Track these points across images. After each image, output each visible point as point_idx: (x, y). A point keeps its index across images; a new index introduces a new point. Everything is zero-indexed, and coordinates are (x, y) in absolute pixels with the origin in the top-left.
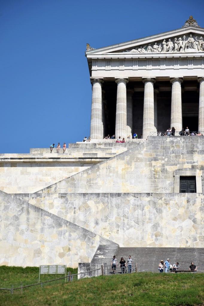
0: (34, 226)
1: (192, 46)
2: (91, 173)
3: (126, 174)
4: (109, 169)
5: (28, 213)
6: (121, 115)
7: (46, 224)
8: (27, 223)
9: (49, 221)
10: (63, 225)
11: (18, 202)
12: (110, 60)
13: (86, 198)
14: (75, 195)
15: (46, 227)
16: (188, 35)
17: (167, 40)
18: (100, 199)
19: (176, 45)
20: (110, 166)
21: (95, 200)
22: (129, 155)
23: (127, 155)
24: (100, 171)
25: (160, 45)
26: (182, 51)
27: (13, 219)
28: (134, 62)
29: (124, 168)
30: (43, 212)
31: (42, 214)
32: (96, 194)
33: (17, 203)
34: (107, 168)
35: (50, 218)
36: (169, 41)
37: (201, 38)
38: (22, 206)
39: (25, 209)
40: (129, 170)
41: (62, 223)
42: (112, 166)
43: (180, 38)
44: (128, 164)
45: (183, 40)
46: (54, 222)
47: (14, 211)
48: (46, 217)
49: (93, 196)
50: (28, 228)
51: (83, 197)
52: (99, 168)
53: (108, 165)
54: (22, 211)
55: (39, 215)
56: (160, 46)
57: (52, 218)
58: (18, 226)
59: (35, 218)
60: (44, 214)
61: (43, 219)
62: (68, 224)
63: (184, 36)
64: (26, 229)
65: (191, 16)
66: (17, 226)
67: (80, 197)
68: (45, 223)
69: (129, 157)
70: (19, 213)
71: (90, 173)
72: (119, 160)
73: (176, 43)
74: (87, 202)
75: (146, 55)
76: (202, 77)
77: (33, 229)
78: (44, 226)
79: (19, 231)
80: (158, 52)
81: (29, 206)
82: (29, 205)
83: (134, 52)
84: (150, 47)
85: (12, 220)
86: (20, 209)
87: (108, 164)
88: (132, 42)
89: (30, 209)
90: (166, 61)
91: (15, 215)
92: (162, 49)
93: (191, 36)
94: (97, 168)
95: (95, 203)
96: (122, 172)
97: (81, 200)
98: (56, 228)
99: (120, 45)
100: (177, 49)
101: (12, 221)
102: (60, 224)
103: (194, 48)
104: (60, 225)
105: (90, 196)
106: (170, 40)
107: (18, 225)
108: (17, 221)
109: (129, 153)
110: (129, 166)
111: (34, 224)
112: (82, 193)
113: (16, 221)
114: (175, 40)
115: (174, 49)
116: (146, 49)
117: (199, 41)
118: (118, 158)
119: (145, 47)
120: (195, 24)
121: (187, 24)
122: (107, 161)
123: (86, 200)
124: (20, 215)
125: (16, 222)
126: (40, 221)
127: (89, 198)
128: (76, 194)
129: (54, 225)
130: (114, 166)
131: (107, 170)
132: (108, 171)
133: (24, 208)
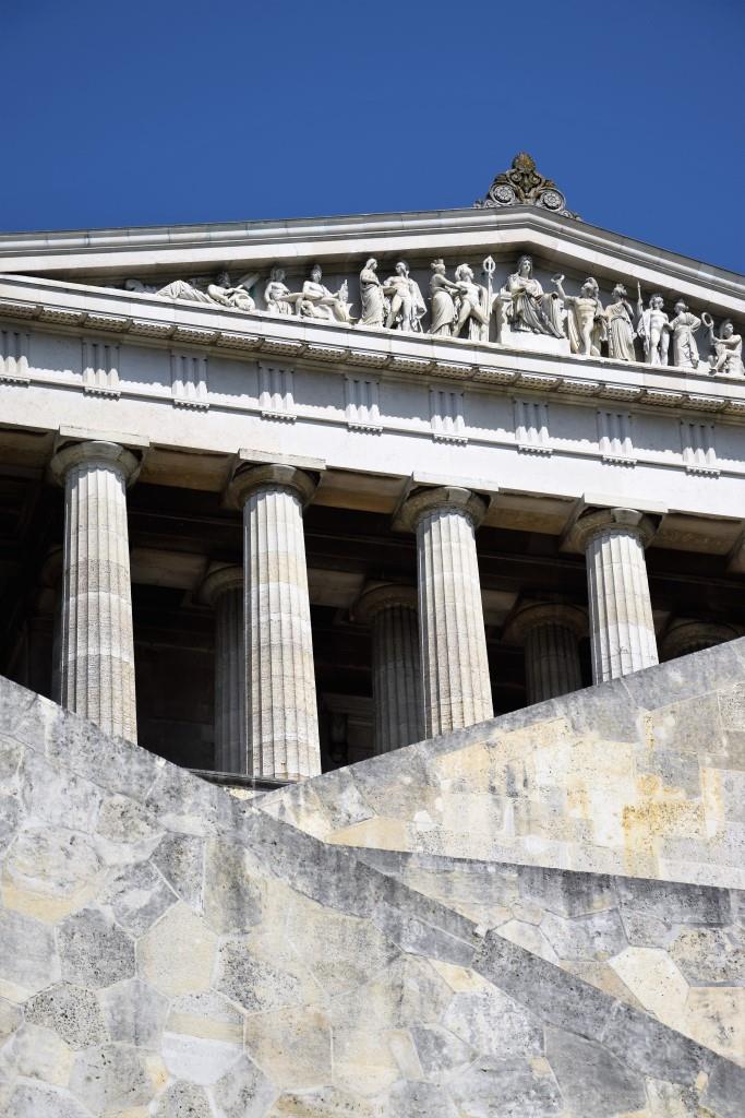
0: (323, 1058)
1: (541, 320)
2: (367, 813)
3: (657, 851)
4: (514, 794)
5: (240, 903)
6: (105, 665)
7: (454, 1049)
8: (240, 1019)
9: (480, 1019)
10: (652, 1087)
11: (111, 773)
12: (22, 326)
13: (600, 923)
14: (488, 879)
15: (459, 1078)
16: (511, 257)
17: (387, 265)
18: (729, 947)
19: (443, 298)
20: (520, 777)
21: (691, 953)
22: (669, 707)
23: (652, 708)
24: (439, 803)
25: (344, 287)
26: (479, 335)
27: (69, 956)
28: (178, 363)
29: (636, 800)
30: (403, 912)
31: (394, 931)
32: (686, 891)
33: (98, 777)
34: (493, 789)
35: (495, 990)
36: (397, 275)
37: (588, 285)
38: (168, 819)
39: (201, 856)
40: (683, 826)
41: (636, 1055)
42: (540, 779)
43: (464, 268)
44: (669, 778)
45: (480, 278)
46: (536, 1034)
47: (81, 864)
48: (448, 972)
49: (659, 908)
50: (241, 1080)
51: (561, 906)
52: (425, 779)
53: (500, 768)
54: (169, 876)
55: (363, 944)
56: (344, 291)
57: (509, 988)
58: (125, 1045)
59: (323, 970)
60: (414, 930)
61: (412, 985)
62: (702, 1080)
63: (490, 259)
64: (227, 1079)
65: (523, 157)
66: (118, 1033)
67: (539, 902)
68: (439, 1043)
69: (670, 721)
70: (138, 898)
71: (354, 809)
72: (593, 735)
73: (443, 285)
74: (614, 962)
75: (264, 324)
76: (608, 509)
77: (305, 1092)
78: (428, 1069)
79: (143, 1101)
80: (333, 322)
81: (245, 834)
82: (237, 823)
83: (189, 297)
84: (278, 288)
85: (58, 970)
86: (144, 856)
87: (499, 754)
88: (174, 236)
89: (254, 869)
90: (383, 385)
91: (85, 915)
92: (359, 308)
93: (527, 263)
94: (408, 780)
95: (693, 980)
96: (622, 830)
97: (545, 929)
98: (566, 1101)
99: (94, 240)
100: (451, 325)
101: (57, 975)
102: (607, 1063)
103: (553, 335)
104: (615, 1082)
105: (629, 904)
106: (402, 265)
107: (133, 1031)
108: (114, 978)
109: (664, 690)
110: (681, 795)
111: (320, 1041)
112: (551, 872)
113: (98, 976)
114: (434, 271)
115: (428, 319)
116: (256, 292)
117: (579, 300)
118: (582, 719)
119: (248, 284)
120: (553, 199)
121: (506, 192)
122: (488, 734)
123: (600, 944)
124: (149, 912)
125: (104, 997)
126: (378, 1005)
127: (628, 929)
128: (491, 869)
129: (542, 1068)
130: (550, 782)
131: (497, 802)
132: (508, 811)
133: (191, 846)
